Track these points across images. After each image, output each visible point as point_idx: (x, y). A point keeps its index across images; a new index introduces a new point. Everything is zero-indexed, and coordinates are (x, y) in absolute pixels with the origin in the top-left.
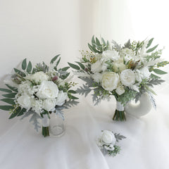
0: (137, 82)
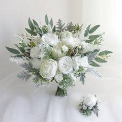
0: (74, 70)
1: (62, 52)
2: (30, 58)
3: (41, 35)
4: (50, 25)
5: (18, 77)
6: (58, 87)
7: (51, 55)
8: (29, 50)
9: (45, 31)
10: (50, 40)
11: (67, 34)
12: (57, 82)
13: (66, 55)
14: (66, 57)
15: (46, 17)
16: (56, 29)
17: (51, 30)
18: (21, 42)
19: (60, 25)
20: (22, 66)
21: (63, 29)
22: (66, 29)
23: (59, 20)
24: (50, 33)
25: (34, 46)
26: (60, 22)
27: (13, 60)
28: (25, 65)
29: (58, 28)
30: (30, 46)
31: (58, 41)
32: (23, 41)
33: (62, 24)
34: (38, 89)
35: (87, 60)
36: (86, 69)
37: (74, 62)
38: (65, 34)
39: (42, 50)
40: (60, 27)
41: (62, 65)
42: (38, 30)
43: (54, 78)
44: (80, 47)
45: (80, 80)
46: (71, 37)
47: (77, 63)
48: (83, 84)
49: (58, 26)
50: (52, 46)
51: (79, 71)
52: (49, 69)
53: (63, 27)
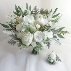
1: (36, 28)
2: (16, 31)
3: (23, 16)
4: (29, 10)
5: (8, 43)
6: (33, 49)
7: (29, 30)
8: (15, 26)
9: (26, 14)
10: (29, 20)
11: (40, 16)
12: (32, 47)
13: (39, 30)
14: (39, 31)
15: (27, 4)
16: (33, 12)
17: (30, 13)
18: (10, 21)
19: (36, 10)
20: (11, 36)
21: (38, 13)
22: (39, 12)
23: (35, 6)
24: (29, 15)
25: (19, 23)
26: (35, 8)
27: (5, 32)
28: (12, 36)
29: (34, 11)
30: (16, 23)
31: (34, 21)
32: (11, 20)
33: (37, 9)
34: (21, 50)
35: (52, 34)
36: (51, 39)
37: (44, 35)
38: (39, 16)
39: (24, 27)
40: (36, 11)
41: (36, 36)
42: (22, 13)
43: (30, 45)
44: (48, 25)
45: (47, 46)
46: (43, 18)
47: (46, 36)
48: (49, 48)
49: (34, 10)
50: (30, 24)
51: (46, 40)
52: (28, 39)
53: (37, 12)
